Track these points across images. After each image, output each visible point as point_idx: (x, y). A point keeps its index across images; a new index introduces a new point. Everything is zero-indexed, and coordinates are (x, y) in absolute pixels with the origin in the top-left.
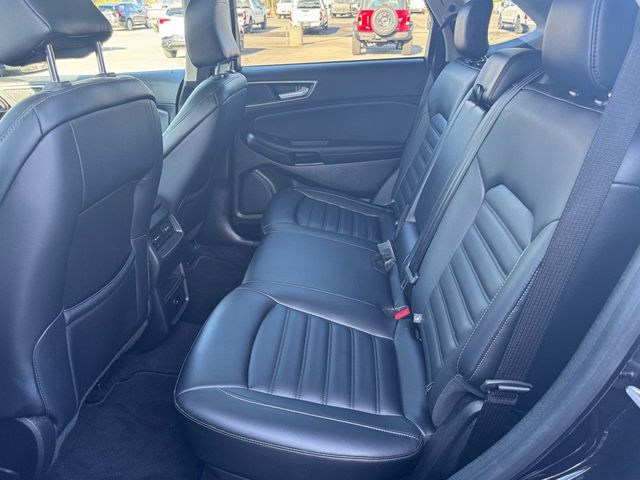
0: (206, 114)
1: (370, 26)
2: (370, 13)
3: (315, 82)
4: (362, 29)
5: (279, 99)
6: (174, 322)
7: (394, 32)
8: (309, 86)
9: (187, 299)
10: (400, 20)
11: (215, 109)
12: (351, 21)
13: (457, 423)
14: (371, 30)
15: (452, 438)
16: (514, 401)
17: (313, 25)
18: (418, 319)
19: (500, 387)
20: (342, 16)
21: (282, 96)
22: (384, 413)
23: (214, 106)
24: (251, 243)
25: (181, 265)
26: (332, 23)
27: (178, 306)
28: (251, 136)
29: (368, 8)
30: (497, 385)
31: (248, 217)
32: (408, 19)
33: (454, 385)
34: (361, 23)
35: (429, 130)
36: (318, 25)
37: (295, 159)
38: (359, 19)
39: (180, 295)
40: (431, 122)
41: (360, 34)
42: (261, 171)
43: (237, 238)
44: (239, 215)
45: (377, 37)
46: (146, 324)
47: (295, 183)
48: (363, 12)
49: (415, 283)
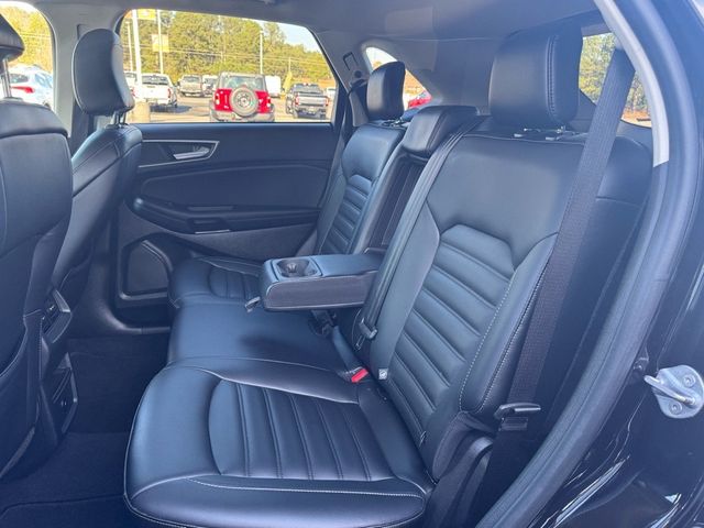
0: (106, 165)
1: (228, 104)
2: (228, 92)
3: (217, 143)
4: (219, 108)
5: (174, 159)
6: (64, 429)
7: (255, 113)
8: (209, 146)
9: (75, 400)
10: (261, 101)
11: (115, 161)
12: (205, 101)
13: (462, 468)
14: (230, 110)
15: (460, 484)
16: (525, 425)
17: (160, 102)
18: (383, 374)
19: (517, 410)
20: (193, 95)
21: (178, 156)
22: (375, 478)
23: (114, 158)
24: (139, 330)
25: (67, 355)
26: (181, 101)
27: (66, 409)
28: (139, 201)
29: (226, 87)
30: (512, 410)
31: (133, 298)
32: (269, 101)
33: (455, 425)
34: (218, 102)
35: (346, 191)
36: (167, 102)
37: (194, 227)
38: (216, 98)
39: (67, 396)
40: (348, 184)
41: (219, 113)
42: (152, 242)
43: (120, 326)
44: (124, 296)
45: (237, 117)
46: (32, 432)
47: (194, 255)
48: (219, 91)
49: (374, 337)
